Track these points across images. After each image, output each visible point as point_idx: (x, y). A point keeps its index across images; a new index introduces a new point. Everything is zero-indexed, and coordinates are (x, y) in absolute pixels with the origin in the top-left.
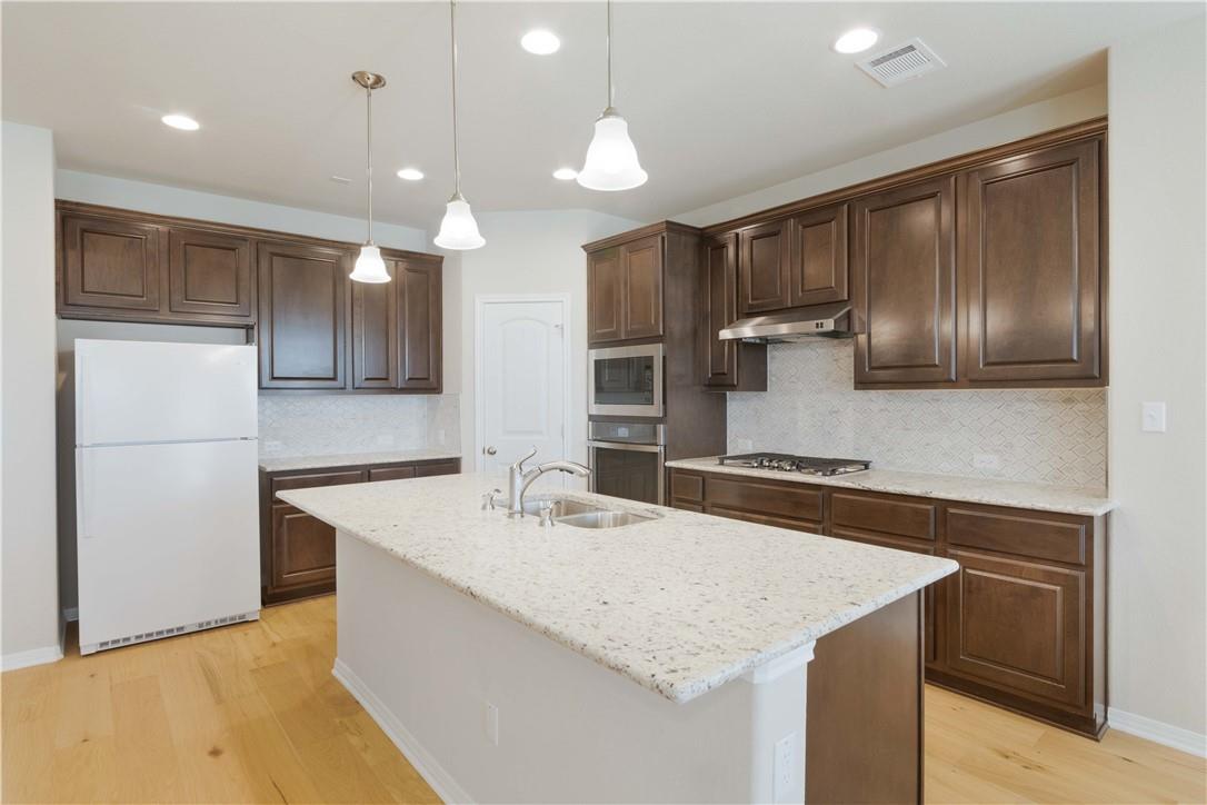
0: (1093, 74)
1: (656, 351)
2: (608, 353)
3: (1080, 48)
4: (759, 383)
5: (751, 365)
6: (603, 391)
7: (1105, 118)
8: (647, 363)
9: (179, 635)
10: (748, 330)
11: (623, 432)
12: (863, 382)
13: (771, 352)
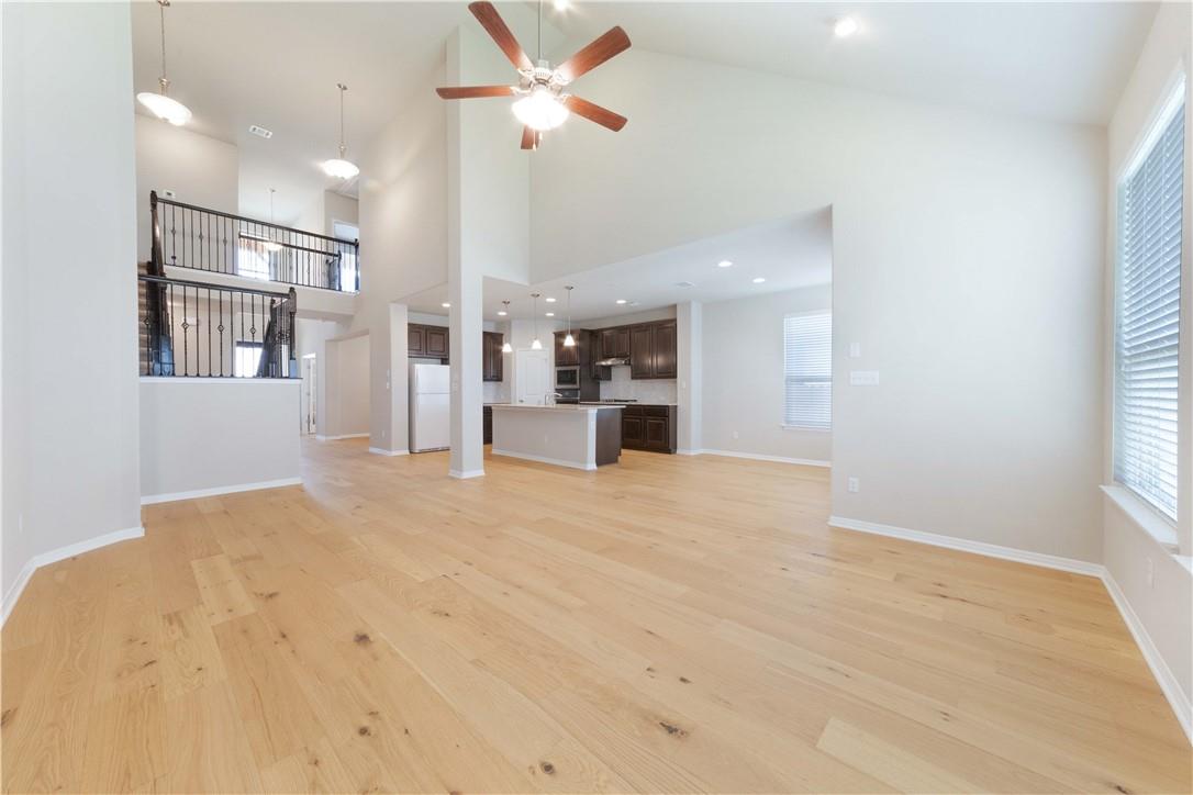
0: (674, 307)
1: (577, 368)
2: (560, 368)
3: (673, 302)
4: (609, 378)
5: (607, 373)
6: (560, 381)
7: (676, 320)
8: (575, 371)
9: (436, 450)
10: (609, 362)
11: (567, 393)
12: (634, 377)
13: (613, 369)
